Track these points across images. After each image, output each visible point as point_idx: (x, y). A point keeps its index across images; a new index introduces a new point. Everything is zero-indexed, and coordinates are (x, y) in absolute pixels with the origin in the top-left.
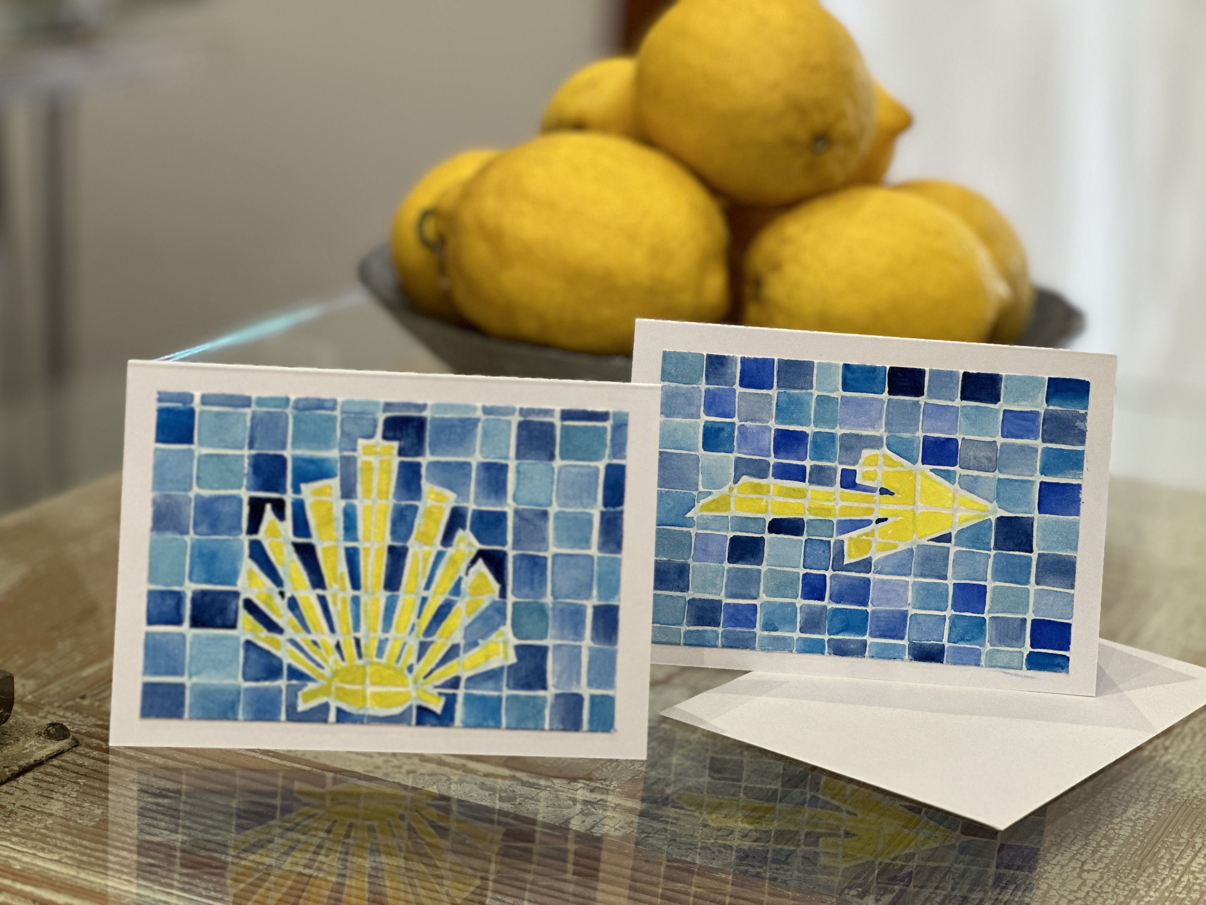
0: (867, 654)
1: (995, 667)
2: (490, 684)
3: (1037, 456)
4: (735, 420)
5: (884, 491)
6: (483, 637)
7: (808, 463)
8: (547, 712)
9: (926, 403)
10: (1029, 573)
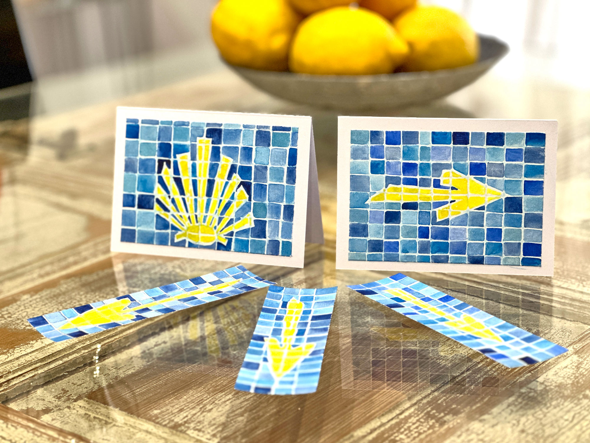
0: (449, 262)
1: (507, 265)
2: (244, 235)
3: (522, 169)
4: (385, 159)
5: (453, 188)
6: (242, 216)
7: (418, 177)
8: (266, 247)
9: (470, 148)
10: (521, 223)
